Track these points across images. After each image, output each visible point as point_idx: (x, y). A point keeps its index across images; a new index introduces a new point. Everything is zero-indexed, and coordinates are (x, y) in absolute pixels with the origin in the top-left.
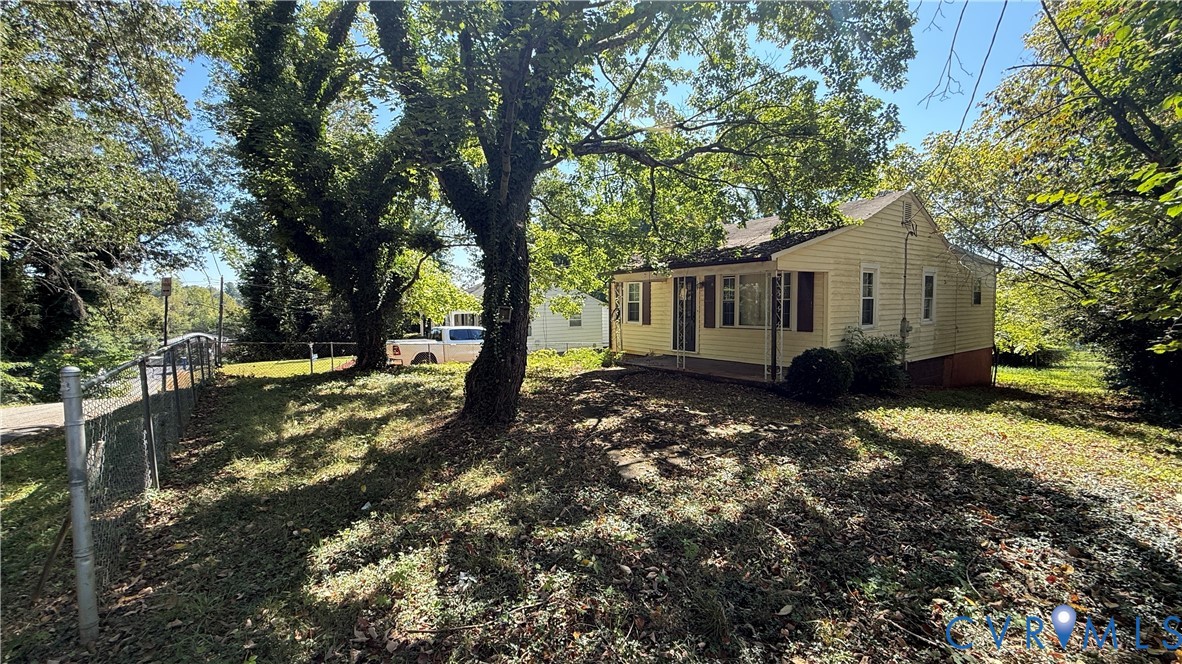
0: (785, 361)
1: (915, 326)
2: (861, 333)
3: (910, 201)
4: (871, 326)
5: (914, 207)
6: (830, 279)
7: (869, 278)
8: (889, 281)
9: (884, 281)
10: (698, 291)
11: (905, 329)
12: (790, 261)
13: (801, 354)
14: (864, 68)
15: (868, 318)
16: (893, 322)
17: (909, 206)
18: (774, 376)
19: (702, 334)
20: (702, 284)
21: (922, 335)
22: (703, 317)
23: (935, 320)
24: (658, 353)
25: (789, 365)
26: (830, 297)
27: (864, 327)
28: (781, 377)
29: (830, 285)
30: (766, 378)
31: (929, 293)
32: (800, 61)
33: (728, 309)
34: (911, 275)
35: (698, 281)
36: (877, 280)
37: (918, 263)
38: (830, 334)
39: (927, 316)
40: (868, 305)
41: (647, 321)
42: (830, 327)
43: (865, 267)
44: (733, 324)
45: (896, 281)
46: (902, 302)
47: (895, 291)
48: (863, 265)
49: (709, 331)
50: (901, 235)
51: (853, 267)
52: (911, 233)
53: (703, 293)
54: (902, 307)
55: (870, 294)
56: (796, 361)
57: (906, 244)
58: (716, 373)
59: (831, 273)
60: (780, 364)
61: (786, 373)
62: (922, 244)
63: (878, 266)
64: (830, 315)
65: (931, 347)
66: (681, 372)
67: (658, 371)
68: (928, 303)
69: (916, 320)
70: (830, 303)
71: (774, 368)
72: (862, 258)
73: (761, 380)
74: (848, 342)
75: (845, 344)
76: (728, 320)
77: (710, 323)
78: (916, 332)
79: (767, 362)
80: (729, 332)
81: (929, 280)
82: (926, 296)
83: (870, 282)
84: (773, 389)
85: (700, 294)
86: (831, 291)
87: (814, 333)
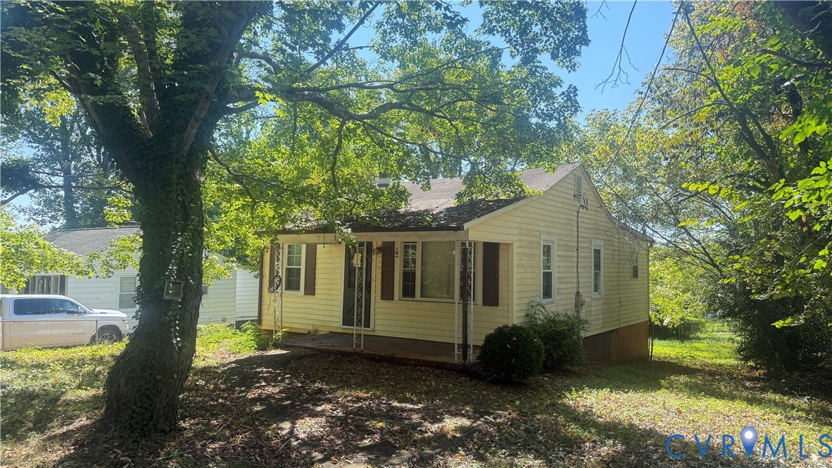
0: (477, 338)
1: (587, 300)
2: (543, 307)
3: (580, 174)
4: (550, 300)
5: (583, 180)
6: (516, 250)
7: (547, 250)
8: (564, 253)
9: (560, 253)
10: (374, 257)
11: (579, 304)
12: (479, 231)
13: (493, 331)
14: (543, 44)
15: (547, 293)
16: (569, 296)
17: (579, 179)
18: (465, 356)
19: (379, 306)
20: (379, 249)
21: (593, 309)
22: (379, 287)
23: (603, 293)
24: (323, 331)
25: (481, 343)
26: (515, 269)
27: (545, 301)
28: (472, 357)
29: (515, 257)
30: (456, 358)
31: (597, 266)
32: (489, 28)
33: (409, 278)
34: (582, 248)
35: (375, 246)
36: (555, 252)
37: (588, 236)
38: (516, 308)
39: (596, 290)
40: (547, 277)
41: (310, 290)
42: (515, 302)
43: (544, 239)
44: (413, 296)
45: (570, 254)
46: (575, 275)
47: (569, 264)
48: (543, 237)
49: (386, 303)
50: (573, 208)
51: (533, 239)
52: (582, 206)
53: (380, 259)
54: (575, 280)
55: (549, 268)
56: (489, 339)
57: (578, 216)
58: (401, 354)
59: (516, 245)
60: (471, 342)
61: (478, 352)
62: (591, 217)
63: (555, 239)
64: (515, 289)
65: (600, 322)
66: (359, 354)
67: (328, 352)
68: (597, 276)
69: (588, 295)
70: (515, 276)
71: (465, 346)
72: (541, 229)
73: (450, 361)
74: (532, 317)
75: (527, 319)
76: (408, 292)
77: (387, 294)
78: (588, 306)
79: (457, 340)
80: (408, 305)
81: (597, 252)
82: (595, 269)
83: (549, 255)
84: (465, 371)
85: (377, 260)
86: (515, 263)
87: (499, 308)
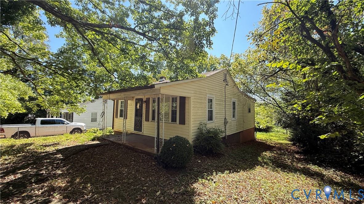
1: (229, 121)
2: (207, 125)
4: (211, 121)
9: (217, 103)
10: (143, 105)
11: (226, 123)
15: (210, 118)
16: (221, 120)
17: (226, 75)
18: (158, 151)
21: (232, 124)
22: (145, 116)
27: (208, 122)
29: (192, 103)
34: (227, 101)
35: (144, 100)
36: (214, 102)
37: (230, 96)
38: (192, 126)
40: (211, 113)
41: (126, 117)
42: (192, 123)
44: (155, 120)
45: (221, 103)
46: (224, 111)
47: (221, 107)
48: (208, 95)
49: (147, 123)
50: (223, 85)
51: (202, 96)
52: (227, 85)
55: (211, 108)
57: (225, 89)
59: (192, 98)
62: (231, 90)
63: (214, 96)
64: (192, 117)
65: (235, 129)
66: (123, 145)
68: (234, 112)
70: (192, 111)
71: (158, 146)
72: (207, 92)
73: (153, 152)
74: (201, 129)
76: (153, 118)
77: (147, 120)
80: (153, 123)
81: (234, 103)
82: (233, 109)
83: (211, 103)
86: (192, 106)
87: (185, 125)
